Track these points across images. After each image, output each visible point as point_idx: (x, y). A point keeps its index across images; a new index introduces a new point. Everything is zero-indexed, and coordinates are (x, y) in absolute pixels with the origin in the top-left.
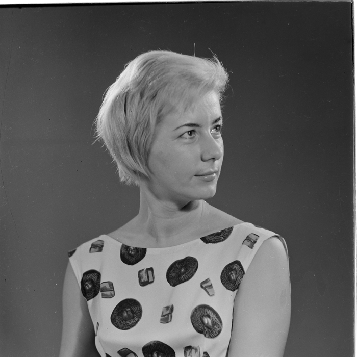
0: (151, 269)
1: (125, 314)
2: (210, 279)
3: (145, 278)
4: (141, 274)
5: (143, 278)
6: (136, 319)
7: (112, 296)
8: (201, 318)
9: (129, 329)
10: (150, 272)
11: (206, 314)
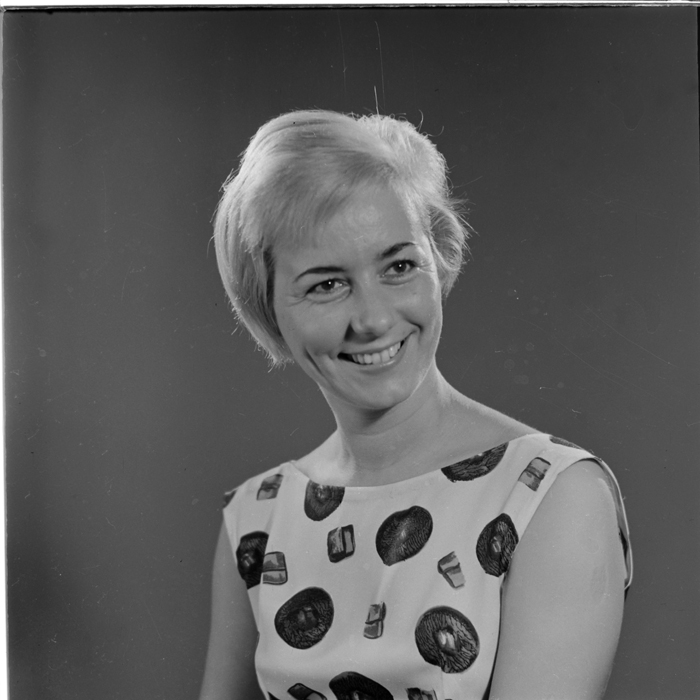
0: (350, 528)
1: (302, 618)
2: (456, 554)
3: (339, 547)
4: (332, 538)
5: (335, 545)
6: (322, 628)
7: (283, 581)
8: (433, 634)
9: (309, 647)
10: (348, 535)
11: (444, 626)
